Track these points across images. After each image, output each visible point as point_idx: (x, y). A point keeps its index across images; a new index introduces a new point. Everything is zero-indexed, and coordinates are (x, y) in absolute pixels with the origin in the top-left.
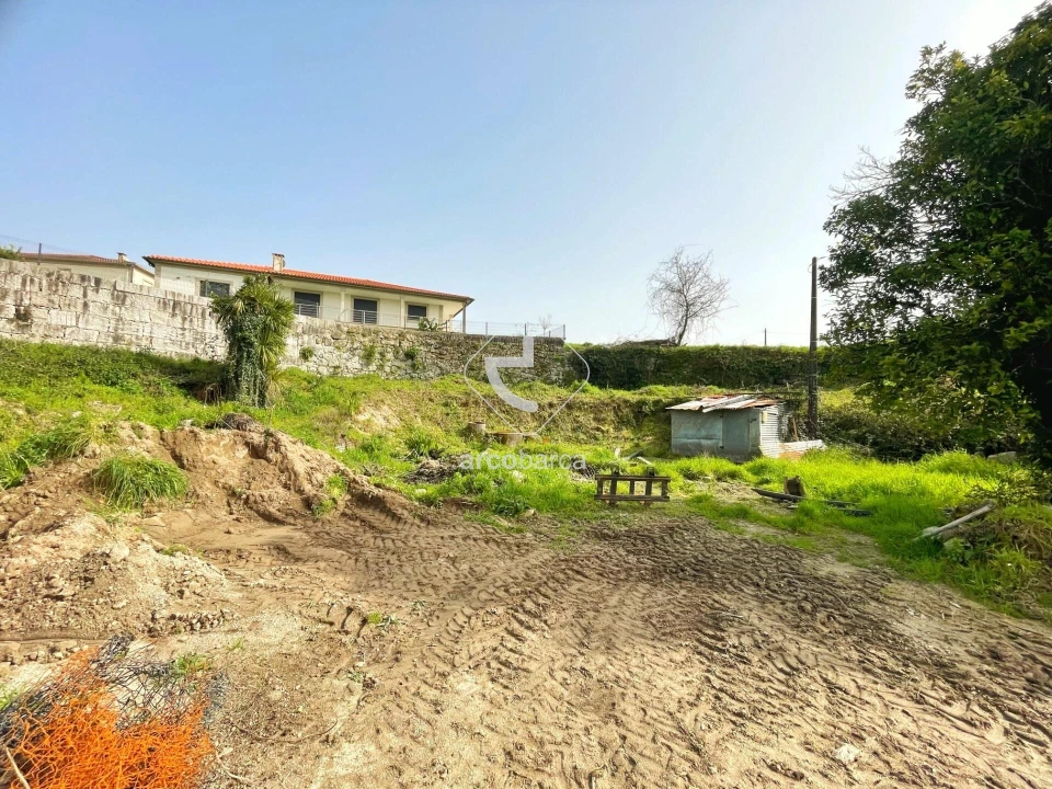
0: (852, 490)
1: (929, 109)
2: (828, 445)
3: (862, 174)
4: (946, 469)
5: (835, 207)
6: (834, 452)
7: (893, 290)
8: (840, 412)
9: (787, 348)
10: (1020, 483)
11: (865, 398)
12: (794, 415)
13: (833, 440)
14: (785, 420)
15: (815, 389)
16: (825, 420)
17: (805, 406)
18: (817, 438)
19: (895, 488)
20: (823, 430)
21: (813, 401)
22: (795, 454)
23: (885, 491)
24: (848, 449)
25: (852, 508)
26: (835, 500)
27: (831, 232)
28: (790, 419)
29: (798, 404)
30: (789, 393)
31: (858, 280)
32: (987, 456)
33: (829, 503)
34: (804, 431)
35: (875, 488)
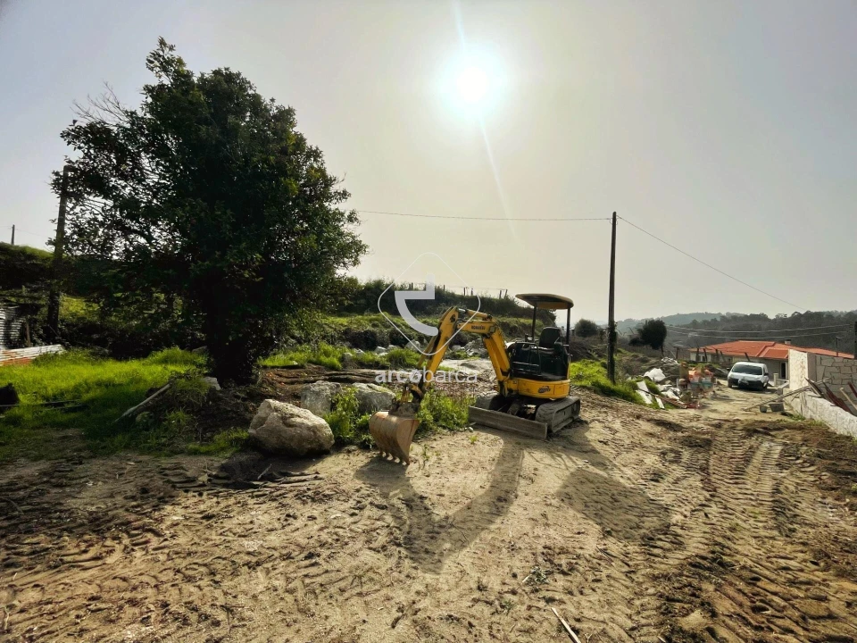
0: (76, 388)
1: (162, 86)
2: (67, 348)
3: (106, 107)
4: (165, 361)
5: (75, 122)
6: (71, 355)
7: (127, 217)
8: (83, 318)
9: (34, 250)
10: (200, 366)
11: (94, 305)
12: (29, 320)
13: (74, 344)
14: (16, 325)
15: (58, 295)
16: (67, 325)
17: (45, 310)
18: (55, 343)
19: (117, 380)
20: (63, 335)
21: (54, 306)
22: (24, 361)
23: (108, 384)
24: (87, 351)
25: (70, 406)
26: (55, 401)
27: (69, 143)
28: (23, 324)
29: (35, 309)
30: (23, 297)
31: (96, 199)
32: (191, 351)
33: (46, 405)
34: (40, 337)
35: (99, 384)
